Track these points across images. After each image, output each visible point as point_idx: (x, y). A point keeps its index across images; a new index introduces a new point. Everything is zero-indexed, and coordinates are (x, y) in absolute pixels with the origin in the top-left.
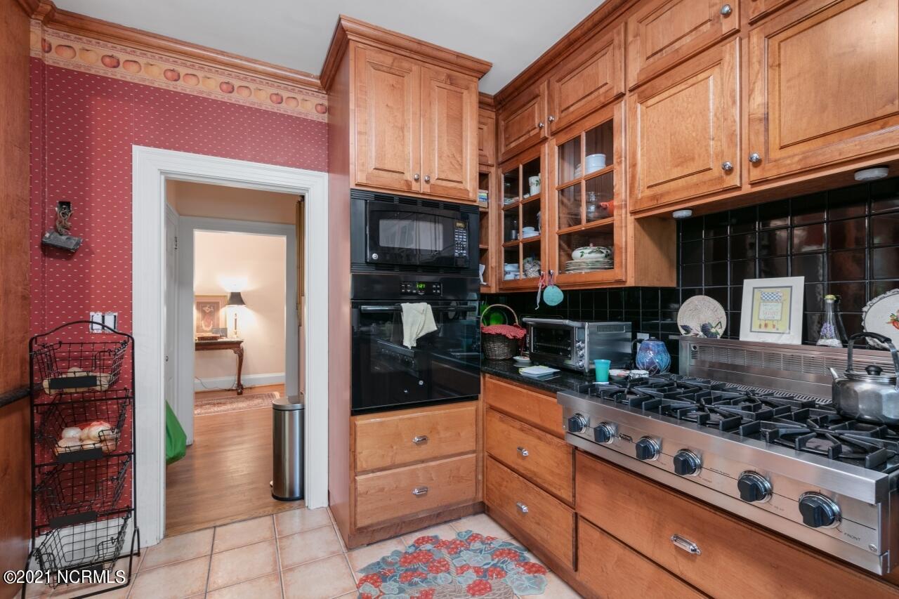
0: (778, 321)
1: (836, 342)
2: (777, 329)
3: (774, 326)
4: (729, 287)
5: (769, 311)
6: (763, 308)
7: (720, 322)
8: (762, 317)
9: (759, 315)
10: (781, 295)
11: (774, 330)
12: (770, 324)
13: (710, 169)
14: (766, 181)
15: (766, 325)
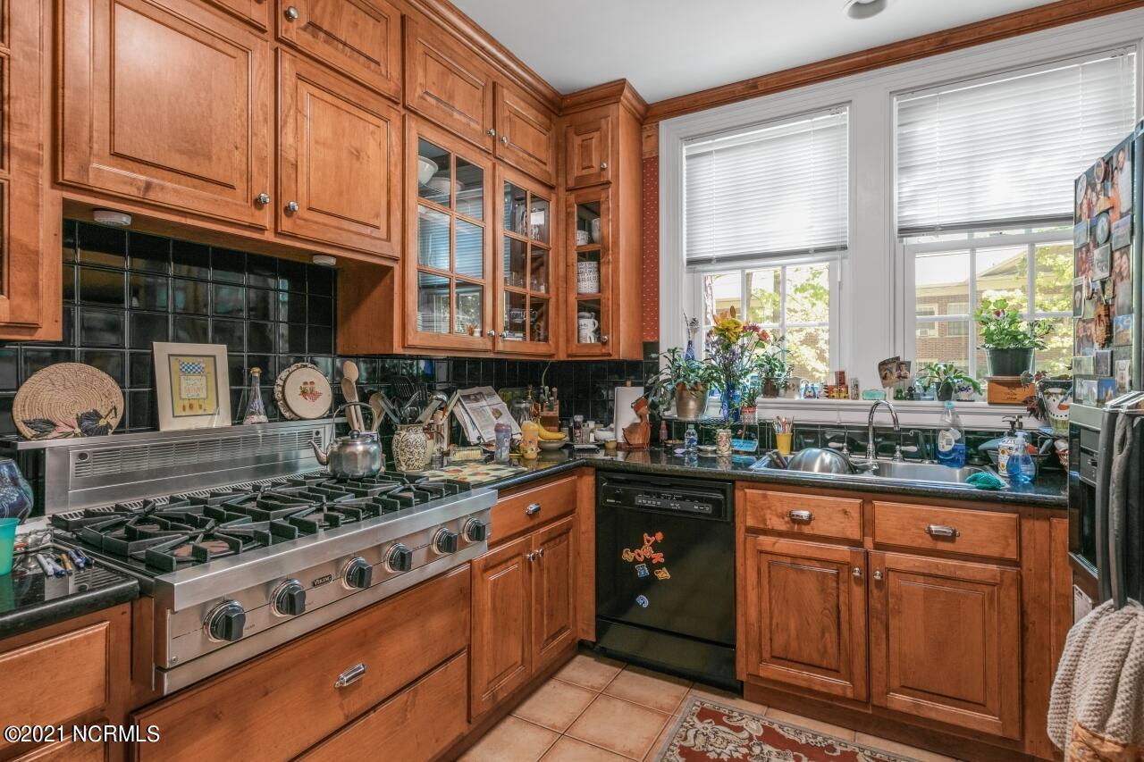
0: (204, 399)
1: (263, 418)
2: (205, 410)
3: (200, 407)
4: (127, 351)
5: (194, 386)
6: (184, 383)
7: (115, 409)
8: (184, 395)
9: (180, 394)
10: (204, 366)
11: (201, 412)
12: (196, 404)
13: (232, 187)
14: (294, 237)
15: (191, 407)
